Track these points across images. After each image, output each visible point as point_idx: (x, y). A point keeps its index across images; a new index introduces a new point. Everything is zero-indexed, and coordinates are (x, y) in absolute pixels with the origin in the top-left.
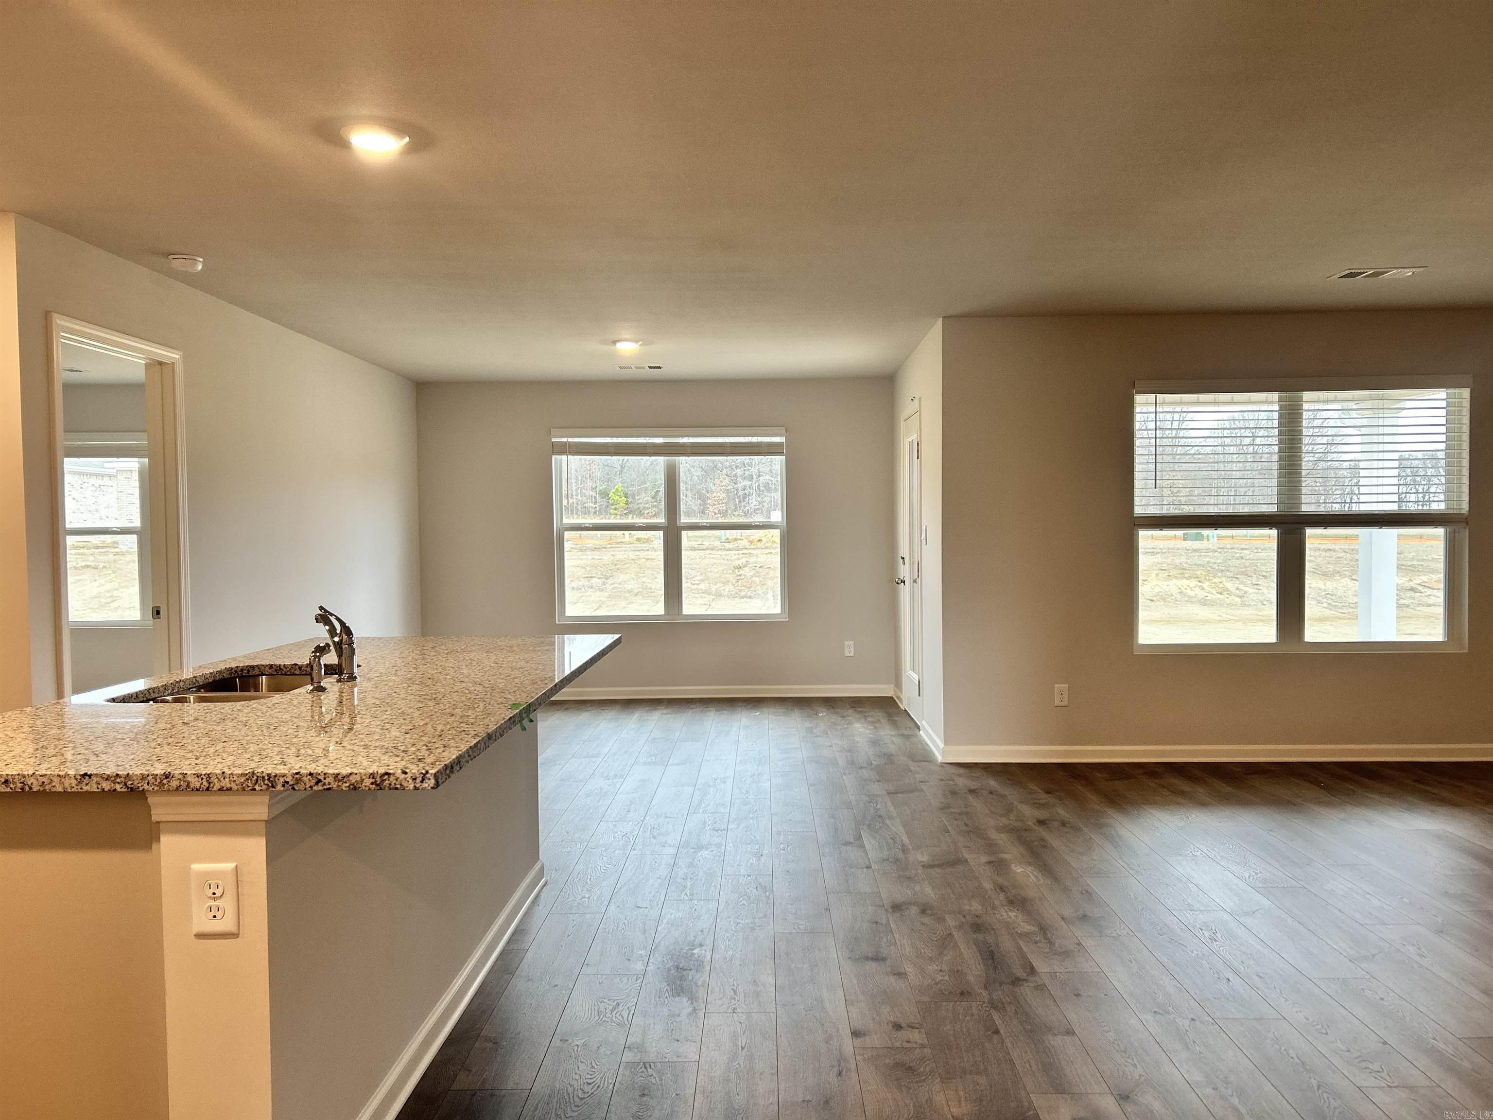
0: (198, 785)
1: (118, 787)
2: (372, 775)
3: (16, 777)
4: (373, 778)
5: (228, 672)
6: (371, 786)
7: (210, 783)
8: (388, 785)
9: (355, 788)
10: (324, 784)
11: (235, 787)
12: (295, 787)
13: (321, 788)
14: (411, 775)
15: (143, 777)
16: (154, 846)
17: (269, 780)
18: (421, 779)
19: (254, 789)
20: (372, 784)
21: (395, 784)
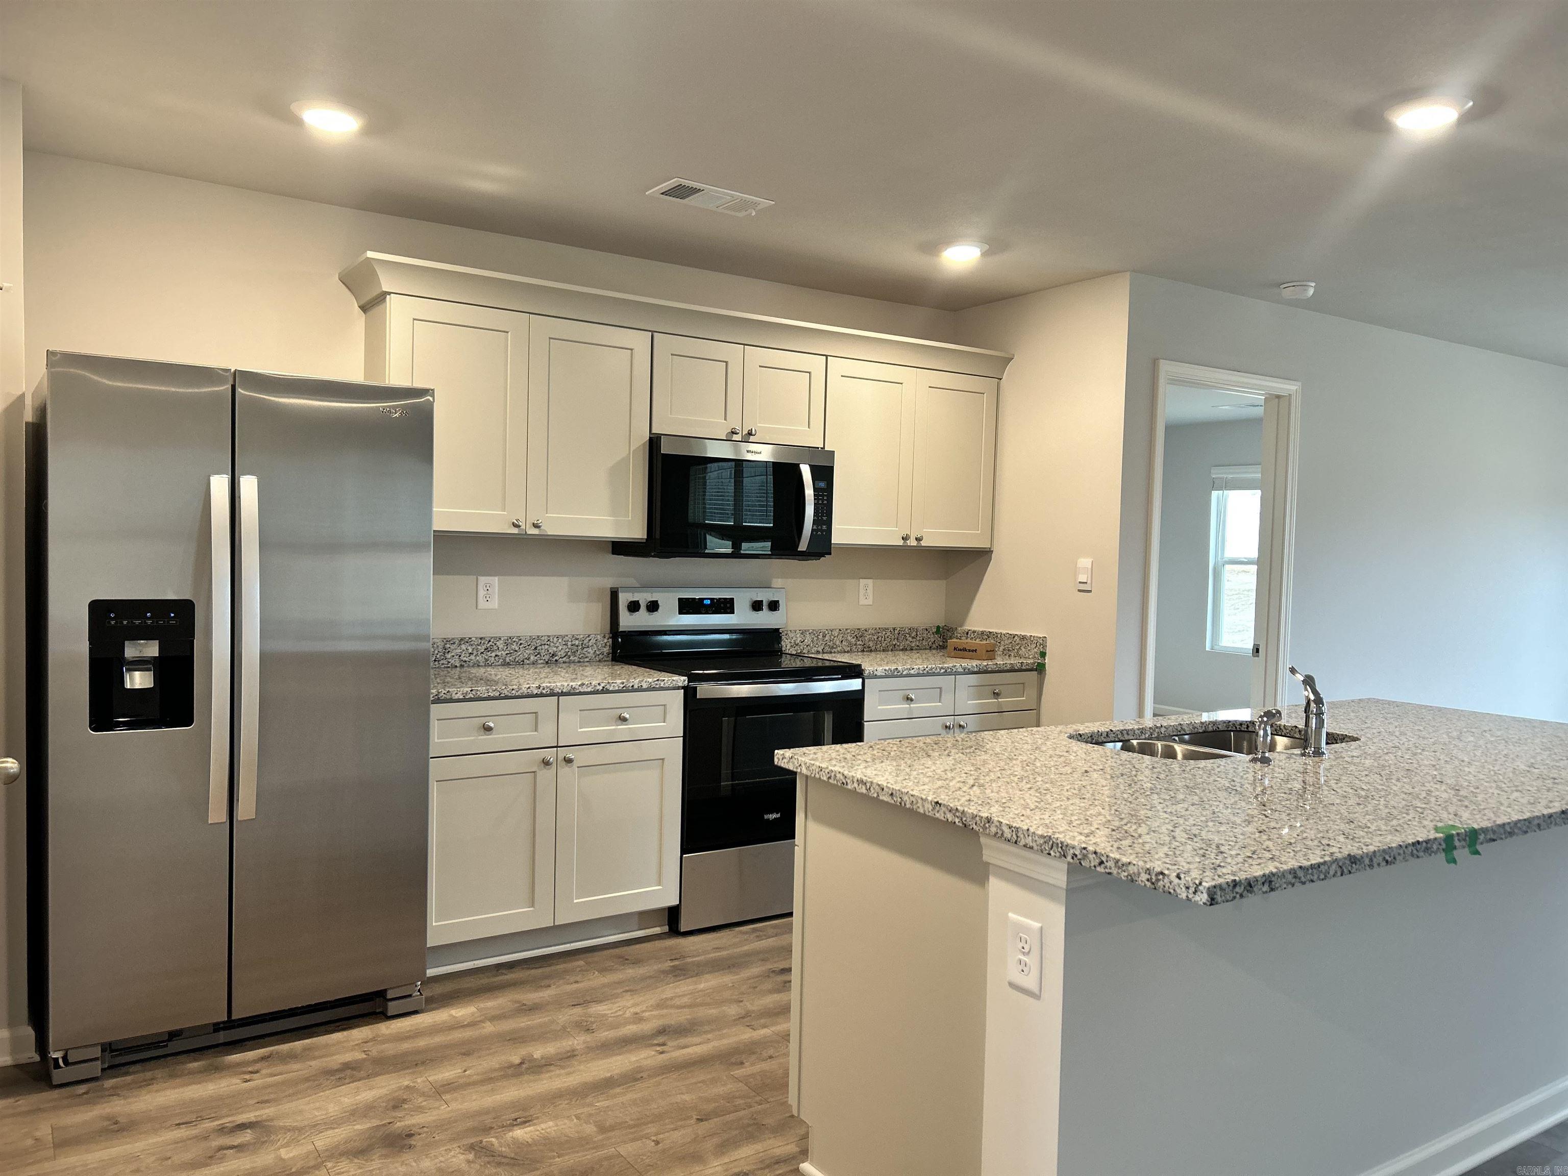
0: (1009, 836)
1: (957, 820)
2: (1148, 871)
3: (898, 792)
4: (1149, 874)
5: (1225, 725)
6: (1147, 882)
7: (1017, 837)
8: (1162, 887)
9: (1132, 881)
10: (1106, 867)
11: (1035, 848)
12: (1082, 862)
13: (1103, 870)
14: (1185, 882)
15: (974, 817)
16: (986, 885)
17: (1061, 848)
18: (1194, 890)
19: (1049, 854)
20: (1148, 880)
21: (1169, 887)
